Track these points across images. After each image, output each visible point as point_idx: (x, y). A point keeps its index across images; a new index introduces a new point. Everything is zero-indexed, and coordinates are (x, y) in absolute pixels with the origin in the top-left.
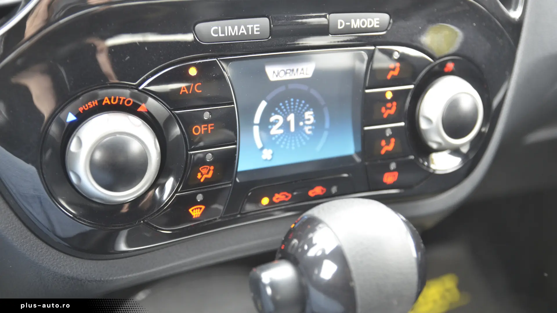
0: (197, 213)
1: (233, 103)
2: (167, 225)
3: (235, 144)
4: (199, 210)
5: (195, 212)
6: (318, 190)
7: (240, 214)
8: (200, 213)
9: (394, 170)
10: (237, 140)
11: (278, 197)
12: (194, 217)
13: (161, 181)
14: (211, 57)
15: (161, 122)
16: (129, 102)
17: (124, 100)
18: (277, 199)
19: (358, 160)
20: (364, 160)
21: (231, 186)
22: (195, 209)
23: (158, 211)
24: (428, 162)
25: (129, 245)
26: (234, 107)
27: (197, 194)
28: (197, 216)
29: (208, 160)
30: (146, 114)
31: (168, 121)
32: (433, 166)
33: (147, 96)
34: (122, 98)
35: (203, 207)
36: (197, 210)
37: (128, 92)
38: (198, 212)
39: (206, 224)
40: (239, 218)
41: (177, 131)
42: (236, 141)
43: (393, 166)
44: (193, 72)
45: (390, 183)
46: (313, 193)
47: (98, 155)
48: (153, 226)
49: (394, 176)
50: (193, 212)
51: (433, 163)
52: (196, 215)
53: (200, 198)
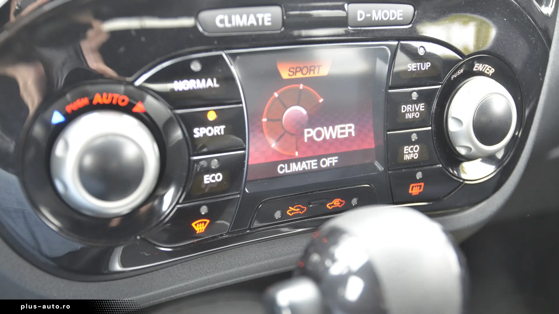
0: (201, 228)
1: (241, 103)
2: (168, 242)
3: (244, 149)
4: (203, 224)
5: (199, 227)
6: (336, 202)
7: (249, 229)
8: (204, 228)
9: (420, 181)
10: (245, 144)
11: (292, 210)
12: (198, 232)
13: (160, 192)
14: (217, 50)
15: (160, 124)
16: (123, 101)
17: (118, 99)
18: (291, 212)
19: (380, 168)
20: (387, 168)
21: (239, 198)
22: (199, 223)
23: (157, 225)
24: (458, 171)
25: (123, 265)
26: (242, 107)
27: (200, 206)
28: (200, 232)
29: (213, 167)
30: (143, 115)
31: (169, 123)
32: (463, 176)
33: (145, 94)
34: (116, 96)
35: (208, 221)
36: (200, 224)
37: (122, 88)
38: (202, 226)
39: (212, 241)
40: (248, 234)
41: (178, 134)
42: (244, 146)
43: (419, 175)
44: (196, 67)
45: (415, 194)
46: (330, 206)
47: (88, 161)
48: (150, 243)
49: (421, 186)
50: (197, 227)
51: (464, 173)
52: (200, 230)
53: (204, 210)
